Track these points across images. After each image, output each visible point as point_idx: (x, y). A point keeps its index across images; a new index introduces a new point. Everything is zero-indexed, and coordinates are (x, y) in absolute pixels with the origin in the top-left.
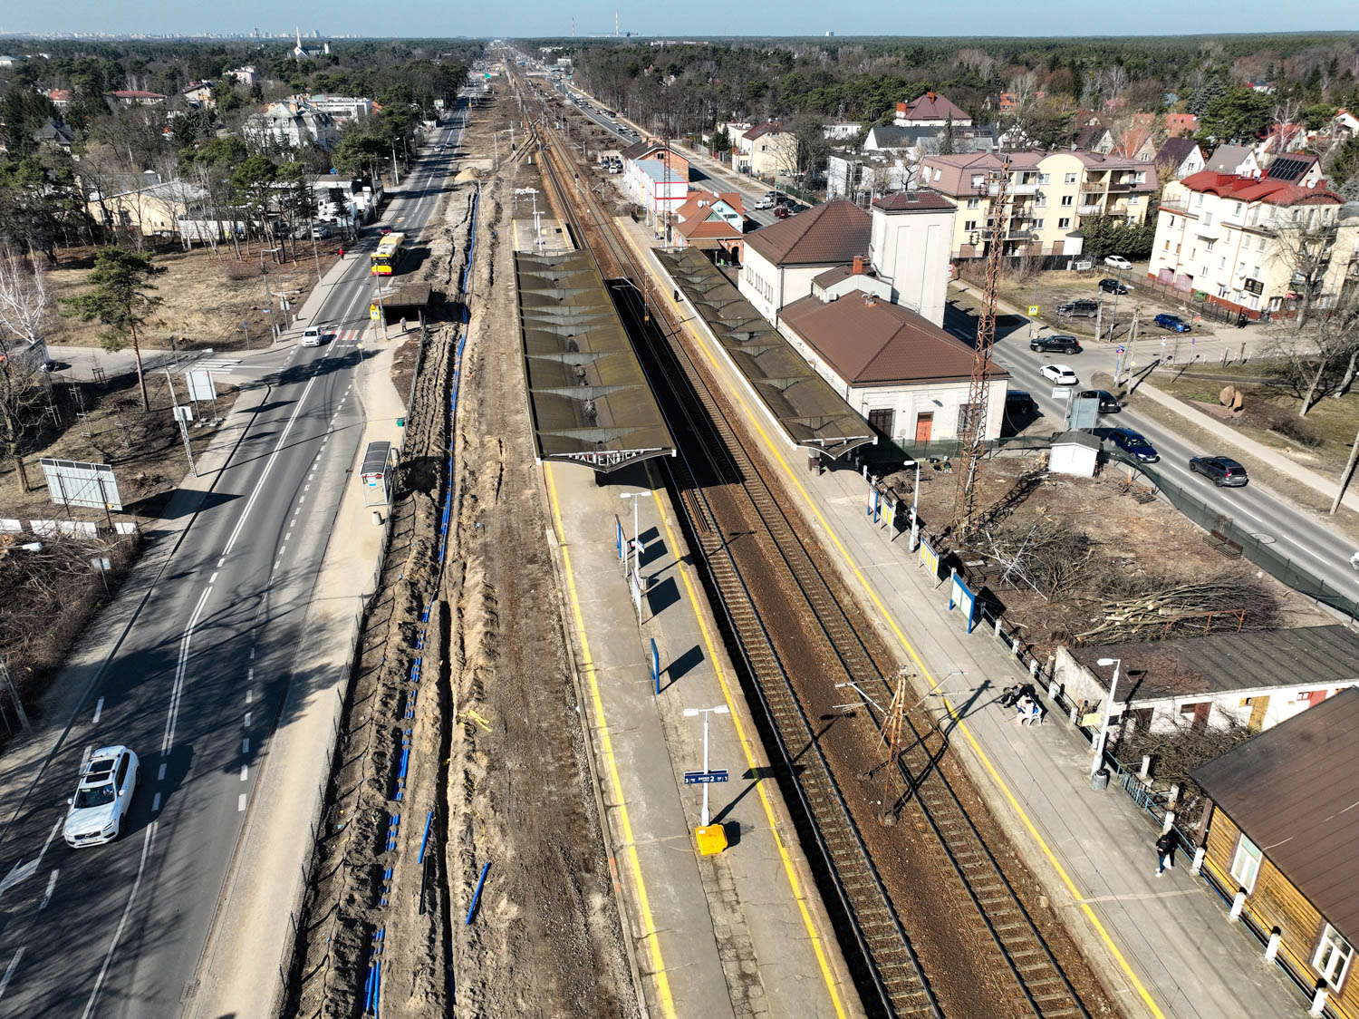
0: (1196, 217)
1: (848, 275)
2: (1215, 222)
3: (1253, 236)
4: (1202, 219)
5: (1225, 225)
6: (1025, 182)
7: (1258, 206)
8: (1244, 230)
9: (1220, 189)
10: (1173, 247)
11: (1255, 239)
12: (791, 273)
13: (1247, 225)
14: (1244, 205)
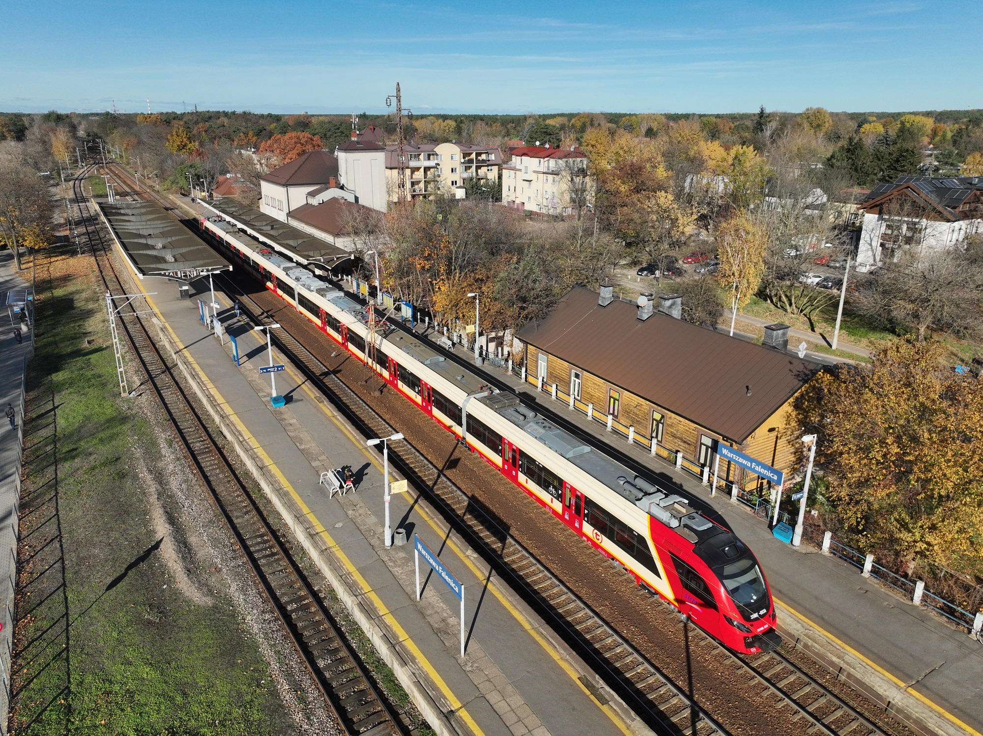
0: (520, 170)
1: (327, 189)
2: (530, 171)
3: (549, 175)
4: (523, 171)
5: (535, 172)
6: (429, 159)
7: (548, 160)
8: (544, 173)
9: (529, 154)
10: (512, 189)
11: (550, 177)
12: (293, 190)
13: (545, 170)
14: (542, 159)
